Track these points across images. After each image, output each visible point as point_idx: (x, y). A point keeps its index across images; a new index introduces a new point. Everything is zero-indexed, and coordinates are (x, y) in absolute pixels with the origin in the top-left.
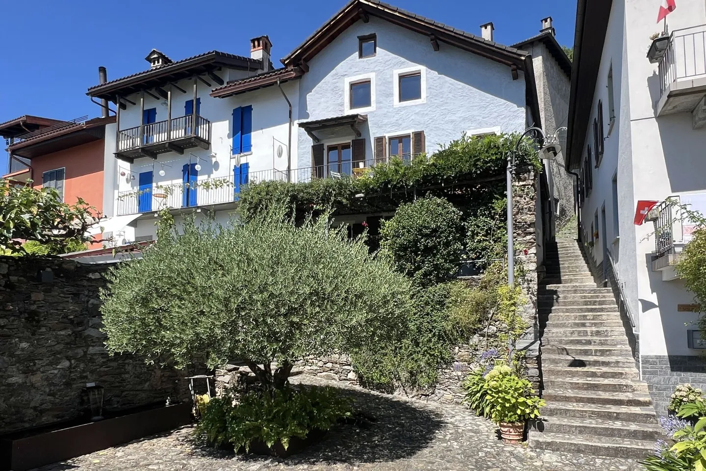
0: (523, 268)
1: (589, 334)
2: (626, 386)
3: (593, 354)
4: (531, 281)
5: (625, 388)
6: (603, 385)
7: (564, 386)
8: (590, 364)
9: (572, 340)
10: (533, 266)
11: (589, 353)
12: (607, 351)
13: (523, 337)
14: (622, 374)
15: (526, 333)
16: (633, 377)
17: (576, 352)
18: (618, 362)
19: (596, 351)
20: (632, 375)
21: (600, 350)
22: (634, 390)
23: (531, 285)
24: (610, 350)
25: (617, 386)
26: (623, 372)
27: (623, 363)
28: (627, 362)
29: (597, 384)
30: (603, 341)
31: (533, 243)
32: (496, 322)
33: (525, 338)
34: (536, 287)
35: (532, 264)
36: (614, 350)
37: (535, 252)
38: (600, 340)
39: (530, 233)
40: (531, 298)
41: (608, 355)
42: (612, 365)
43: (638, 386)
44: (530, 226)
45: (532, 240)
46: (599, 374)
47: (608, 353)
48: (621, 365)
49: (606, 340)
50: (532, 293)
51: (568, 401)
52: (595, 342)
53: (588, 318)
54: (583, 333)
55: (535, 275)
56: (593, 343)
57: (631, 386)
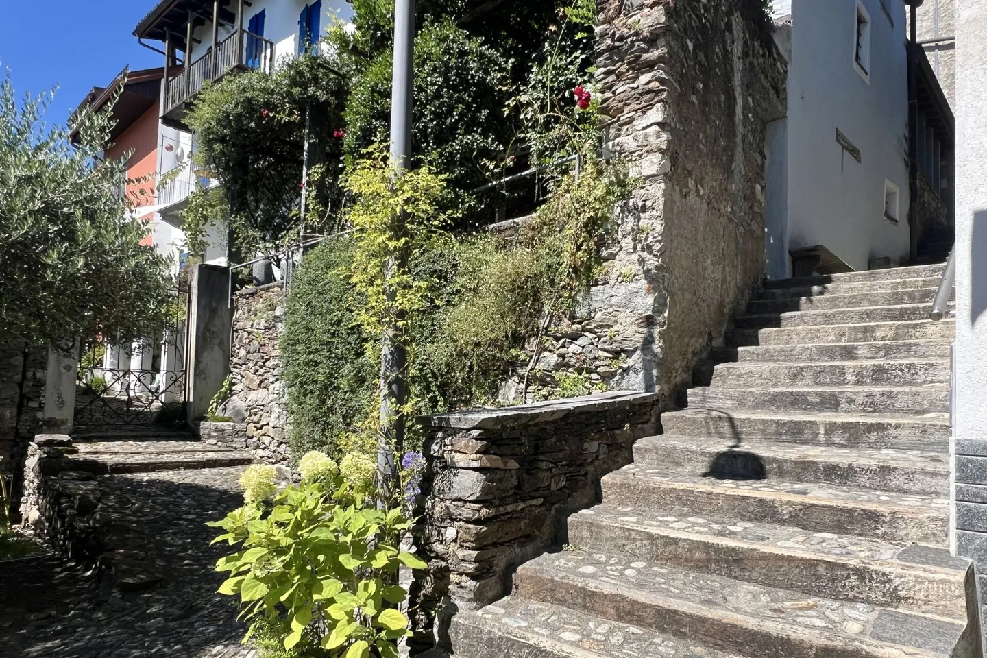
0: (626, 175)
1: (850, 377)
2: (862, 573)
3: (822, 438)
4: (644, 209)
5: (854, 580)
6: (765, 557)
7: (630, 546)
8: (781, 473)
9: (776, 395)
10: (651, 165)
11: (808, 434)
12: (870, 428)
13: (618, 383)
14: (874, 517)
15: (626, 371)
16: (926, 537)
17: (764, 431)
18: (885, 470)
19: (831, 428)
20: (919, 525)
21: (845, 427)
22: (895, 598)
23: (643, 224)
24: (880, 427)
25: (821, 568)
26: (882, 509)
27: (909, 475)
28: (924, 472)
29: (743, 551)
30: (878, 399)
31: (656, 92)
32: (557, 339)
33: (624, 384)
34: (659, 227)
35: (650, 157)
36: (897, 426)
37: (659, 118)
38: (869, 395)
39: (650, 65)
40: (641, 261)
41: (873, 446)
42: (863, 480)
43: (918, 581)
44: (652, 41)
45: (655, 84)
46: (785, 512)
47: (874, 436)
48: (897, 480)
49: (891, 395)
50: (649, 248)
51: (592, 610)
52: (851, 401)
53: (879, 334)
54: (832, 373)
55: (657, 191)
56: (844, 405)
57: (885, 578)
